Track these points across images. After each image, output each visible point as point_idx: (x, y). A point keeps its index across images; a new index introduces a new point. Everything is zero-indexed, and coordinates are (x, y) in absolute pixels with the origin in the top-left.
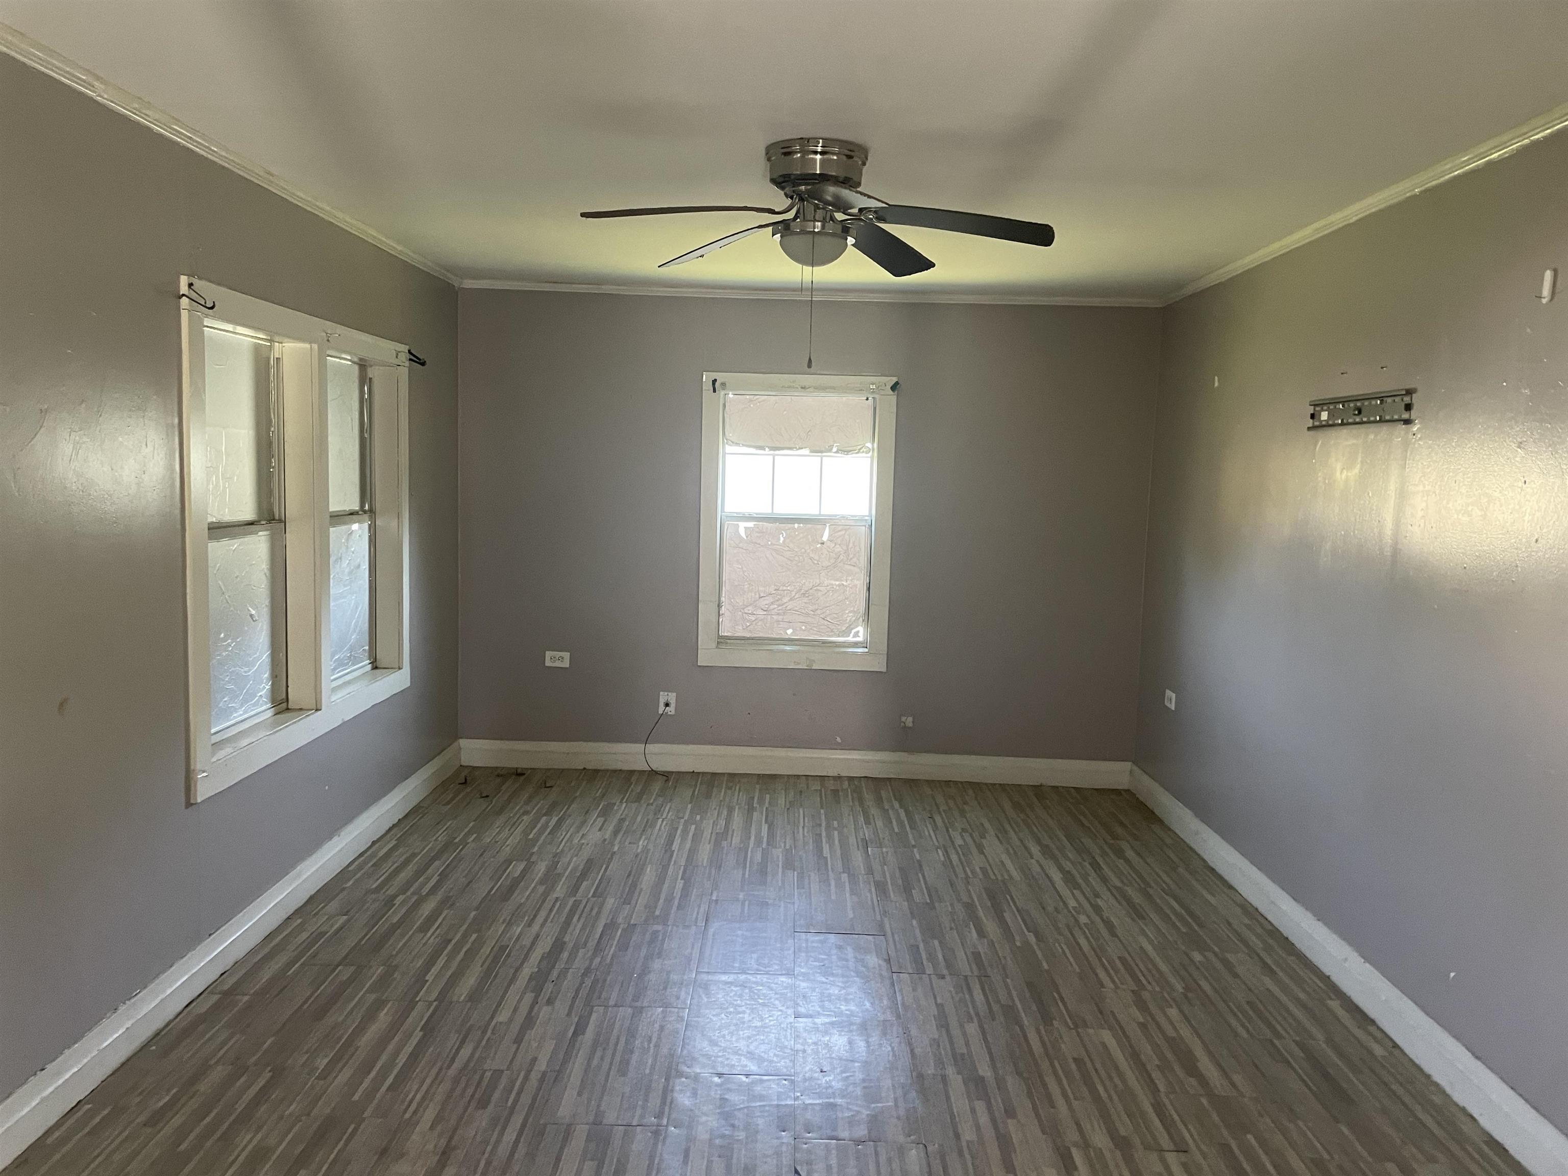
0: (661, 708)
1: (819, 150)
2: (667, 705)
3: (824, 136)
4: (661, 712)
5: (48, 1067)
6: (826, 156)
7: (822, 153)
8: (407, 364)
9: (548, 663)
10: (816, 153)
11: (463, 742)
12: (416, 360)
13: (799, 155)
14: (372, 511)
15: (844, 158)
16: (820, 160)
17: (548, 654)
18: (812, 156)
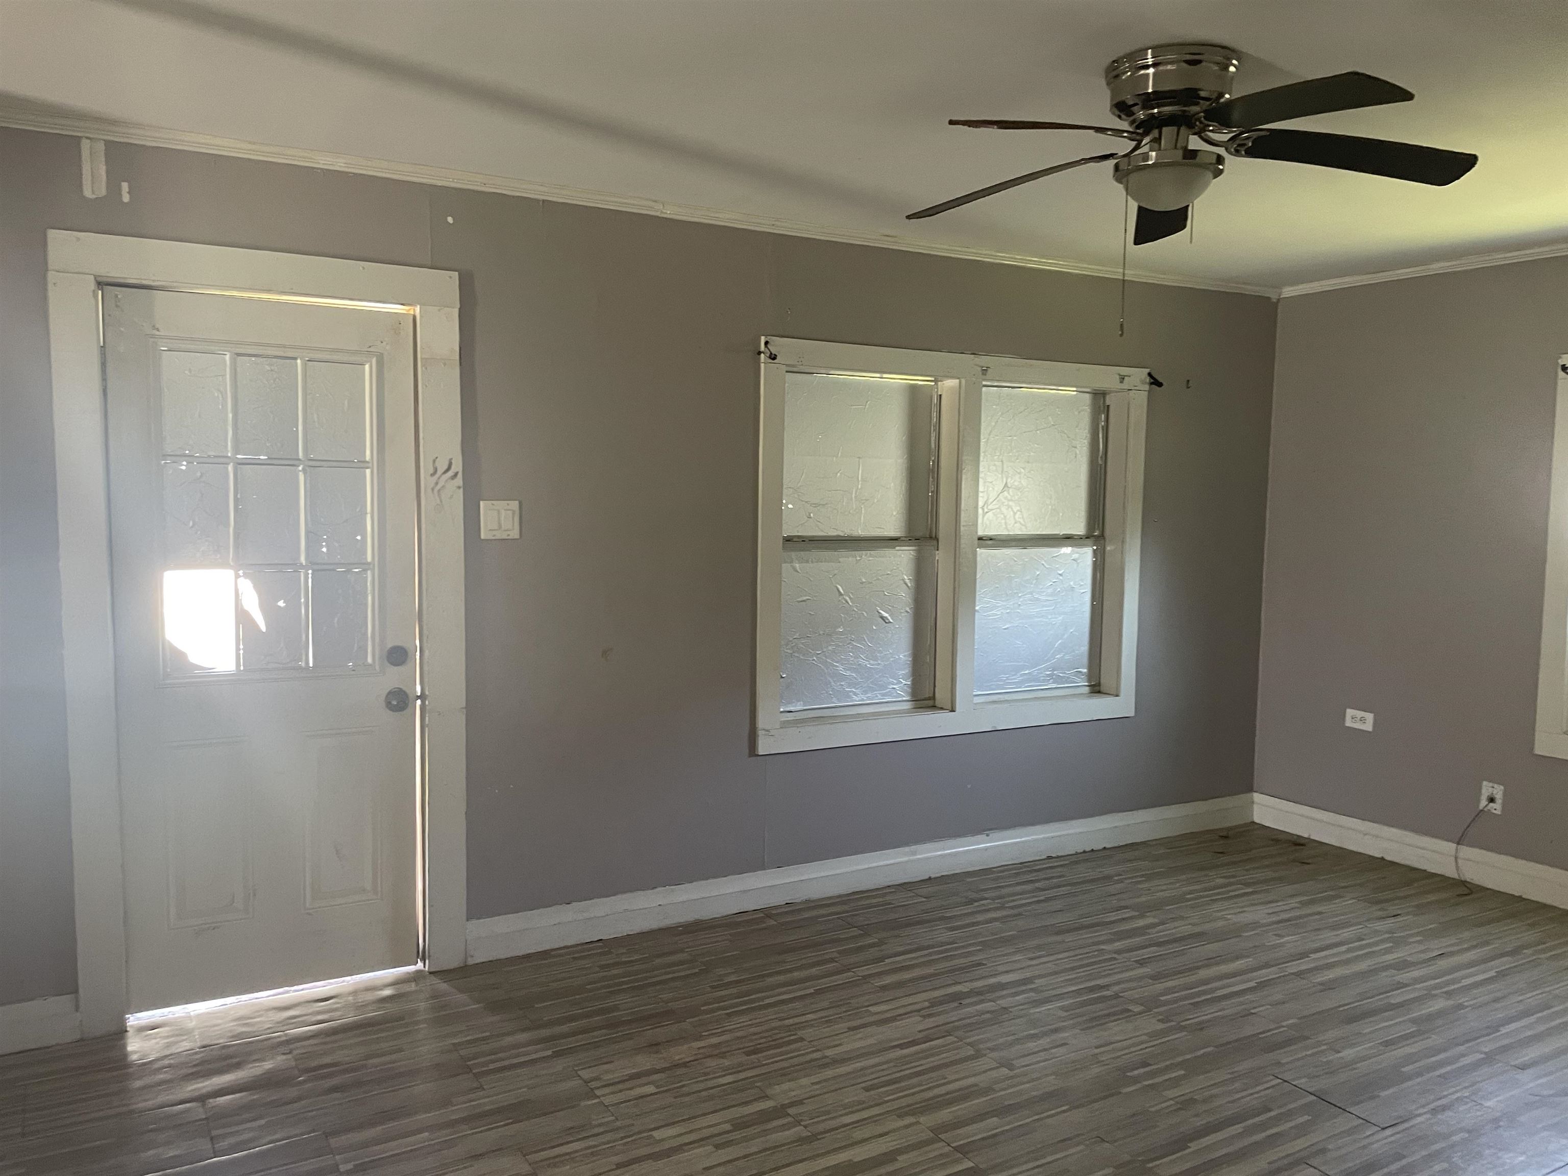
0: (1484, 802)
1: (1150, 63)
2: (1492, 800)
3: (1150, 44)
4: (1481, 807)
5: (574, 904)
6: (1161, 68)
7: (1155, 65)
8: (1147, 387)
9: (1349, 723)
10: (1147, 67)
11: (1257, 797)
12: (1155, 382)
13: (1129, 73)
14: (1102, 536)
15: (1185, 65)
16: (1154, 74)
17: (1350, 712)
18: (1142, 72)
